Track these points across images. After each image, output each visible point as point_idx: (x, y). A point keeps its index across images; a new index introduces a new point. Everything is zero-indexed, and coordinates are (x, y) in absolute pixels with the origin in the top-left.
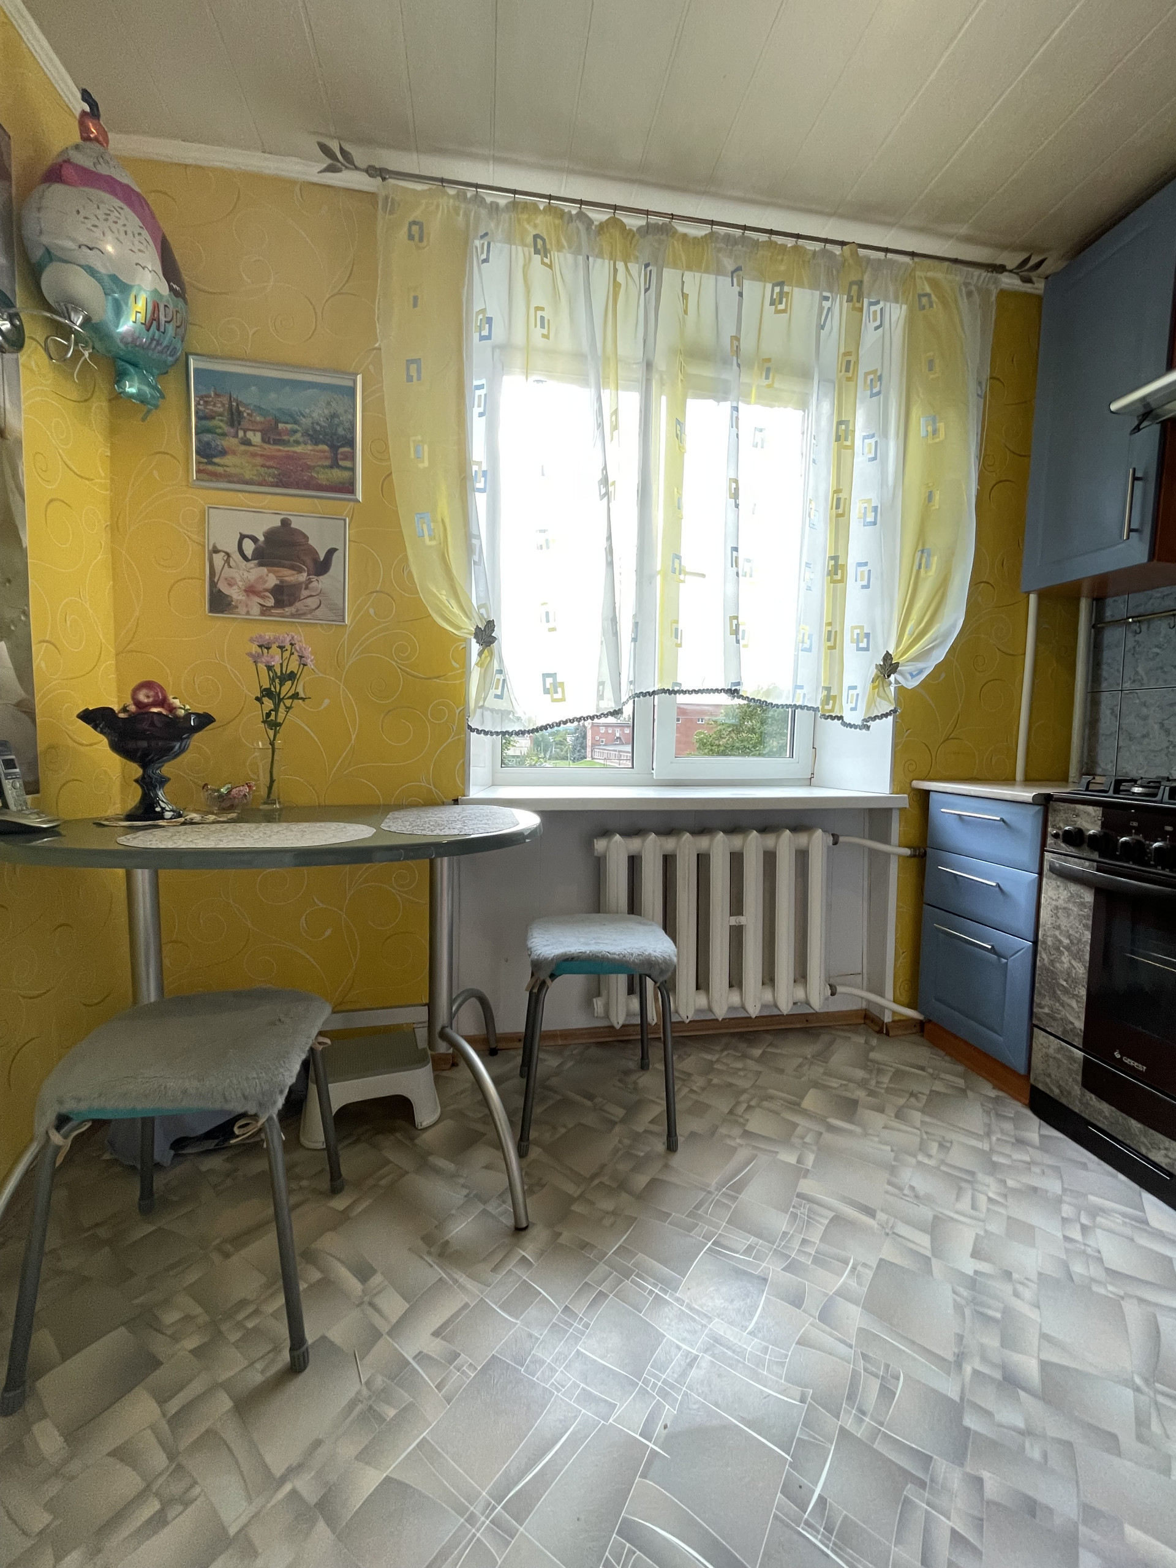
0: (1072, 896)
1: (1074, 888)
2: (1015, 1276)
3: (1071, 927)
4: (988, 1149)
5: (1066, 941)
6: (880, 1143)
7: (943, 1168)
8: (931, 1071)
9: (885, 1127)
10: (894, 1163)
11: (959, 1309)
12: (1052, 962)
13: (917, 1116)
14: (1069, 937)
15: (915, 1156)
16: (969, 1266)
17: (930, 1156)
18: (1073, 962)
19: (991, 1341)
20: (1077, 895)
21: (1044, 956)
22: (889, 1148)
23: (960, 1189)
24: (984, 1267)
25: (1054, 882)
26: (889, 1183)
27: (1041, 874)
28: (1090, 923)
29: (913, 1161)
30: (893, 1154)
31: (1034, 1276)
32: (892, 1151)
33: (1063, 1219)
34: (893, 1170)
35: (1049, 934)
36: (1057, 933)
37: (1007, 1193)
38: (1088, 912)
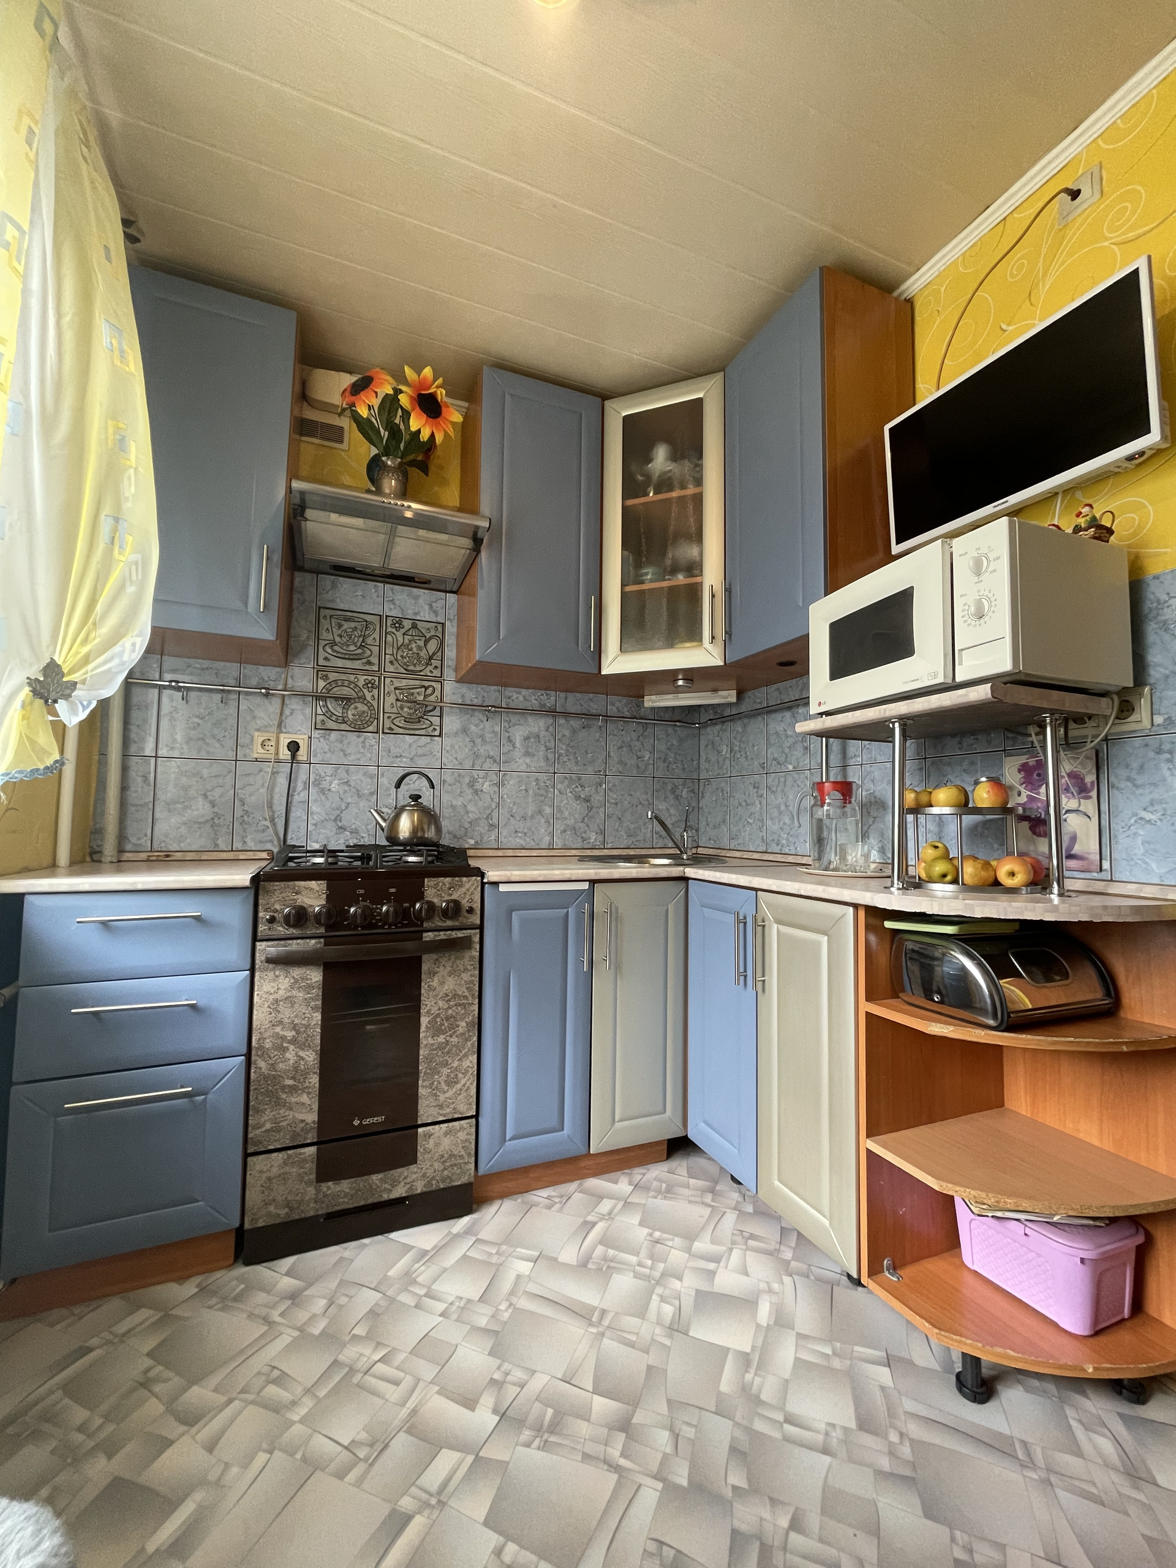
0: (296, 981)
1: (297, 972)
2: (497, 1376)
3: (296, 1016)
4: (296, 1334)
5: (290, 1034)
6: (245, 1466)
7: (322, 1393)
8: (95, 1341)
9: (210, 1448)
10: (298, 1456)
11: (545, 1446)
12: (273, 1066)
13: (198, 1395)
14: (294, 1027)
15: (291, 1423)
16: (484, 1418)
17: (294, 1403)
18: (301, 1053)
19: (583, 1429)
20: (302, 979)
21: (262, 1064)
22: (262, 1457)
23: (359, 1386)
24: (487, 1401)
25: (271, 975)
26: (340, 1475)
27: (252, 970)
28: (319, 1003)
29: (297, 1430)
30: (277, 1454)
31: (495, 1362)
32: (271, 1452)
33: (417, 1306)
34: (312, 1465)
35: (267, 1035)
36: (278, 1029)
37: (373, 1338)
38: (317, 992)
